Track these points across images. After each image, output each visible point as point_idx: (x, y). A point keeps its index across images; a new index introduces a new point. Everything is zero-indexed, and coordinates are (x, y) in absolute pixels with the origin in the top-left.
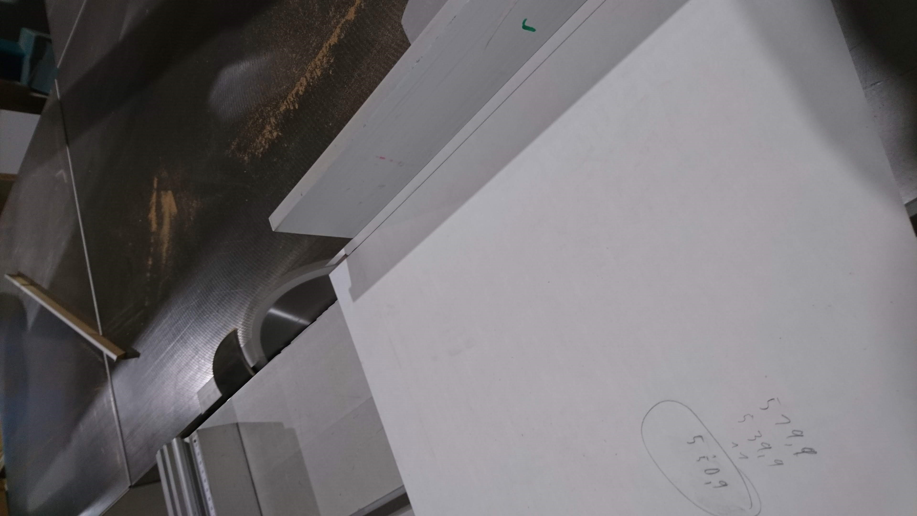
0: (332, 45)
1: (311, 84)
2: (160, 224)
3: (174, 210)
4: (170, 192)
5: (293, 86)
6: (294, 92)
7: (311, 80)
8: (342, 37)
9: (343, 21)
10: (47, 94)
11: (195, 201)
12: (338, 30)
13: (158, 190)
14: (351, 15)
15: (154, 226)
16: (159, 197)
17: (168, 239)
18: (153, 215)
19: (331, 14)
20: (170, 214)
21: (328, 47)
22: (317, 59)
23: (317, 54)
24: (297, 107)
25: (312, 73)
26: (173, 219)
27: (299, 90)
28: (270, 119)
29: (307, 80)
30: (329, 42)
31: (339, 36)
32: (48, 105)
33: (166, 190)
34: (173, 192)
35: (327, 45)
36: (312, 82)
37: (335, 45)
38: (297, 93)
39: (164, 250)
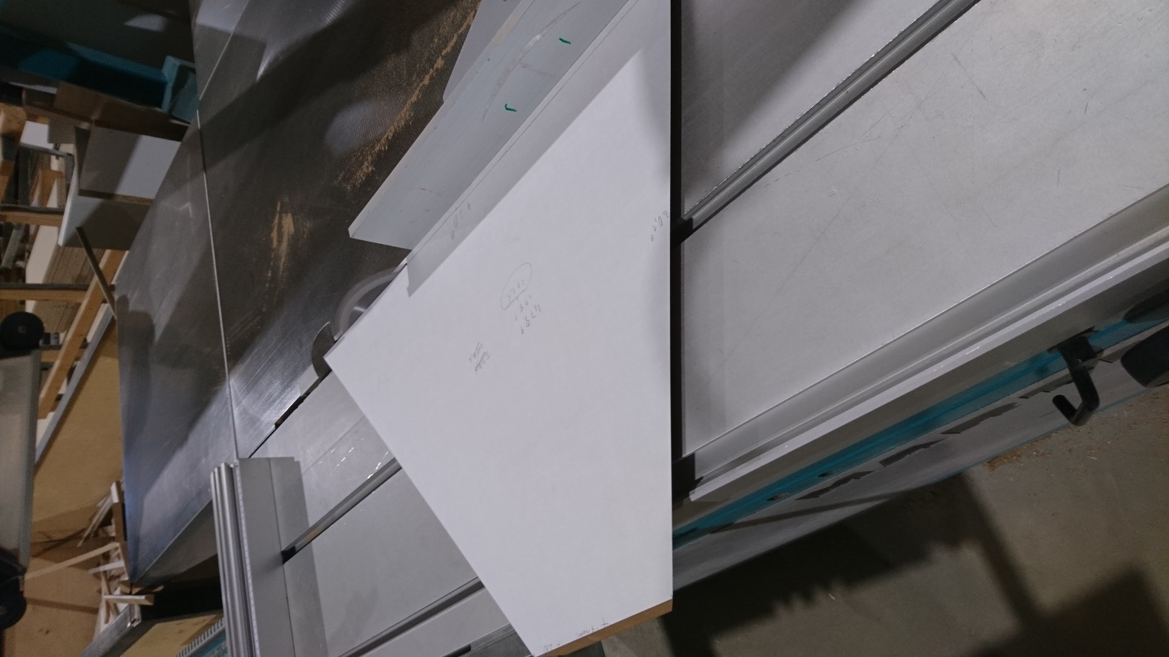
0: (413, 102)
1: (397, 131)
2: (280, 242)
3: (292, 230)
4: (290, 215)
5: (385, 133)
6: (385, 137)
7: (397, 128)
8: (419, 97)
9: (421, 85)
10: (189, 123)
11: (309, 222)
12: (417, 92)
13: (281, 213)
14: (426, 81)
15: (275, 243)
16: (281, 218)
17: (285, 254)
18: (274, 234)
19: (414, 79)
20: (289, 234)
21: (410, 104)
22: (402, 113)
23: (402, 108)
24: (386, 149)
25: (398, 123)
26: (290, 237)
27: (389, 135)
28: (367, 157)
29: (395, 128)
30: (411, 100)
31: (418, 96)
32: (189, 133)
33: (287, 213)
34: (292, 215)
35: (410, 102)
36: (398, 130)
37: (415, 102)
38: (387, 138)
39: (282, 264)
